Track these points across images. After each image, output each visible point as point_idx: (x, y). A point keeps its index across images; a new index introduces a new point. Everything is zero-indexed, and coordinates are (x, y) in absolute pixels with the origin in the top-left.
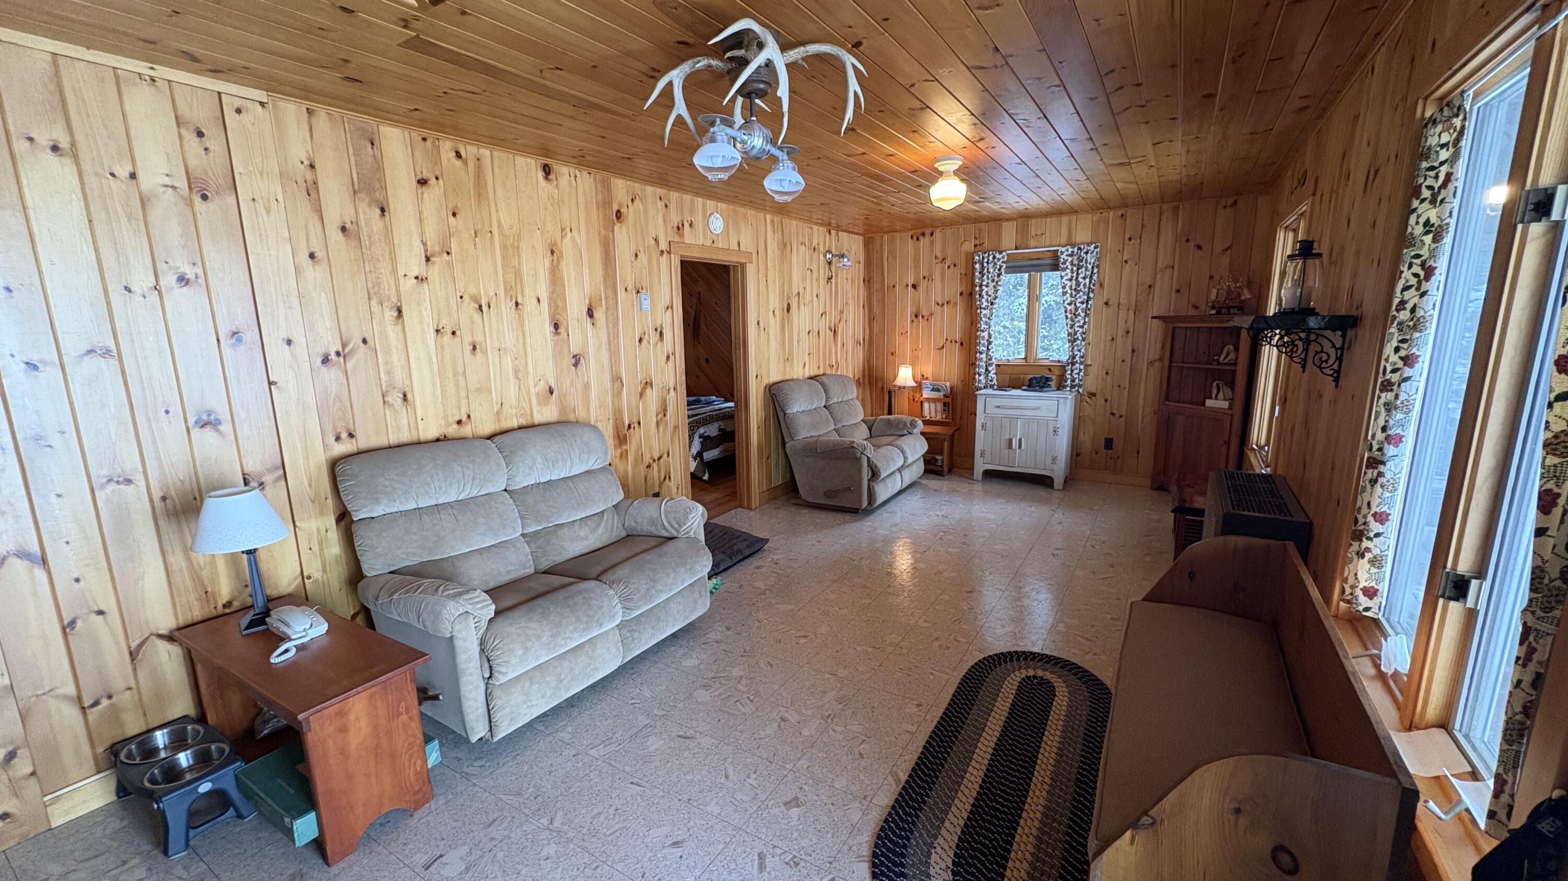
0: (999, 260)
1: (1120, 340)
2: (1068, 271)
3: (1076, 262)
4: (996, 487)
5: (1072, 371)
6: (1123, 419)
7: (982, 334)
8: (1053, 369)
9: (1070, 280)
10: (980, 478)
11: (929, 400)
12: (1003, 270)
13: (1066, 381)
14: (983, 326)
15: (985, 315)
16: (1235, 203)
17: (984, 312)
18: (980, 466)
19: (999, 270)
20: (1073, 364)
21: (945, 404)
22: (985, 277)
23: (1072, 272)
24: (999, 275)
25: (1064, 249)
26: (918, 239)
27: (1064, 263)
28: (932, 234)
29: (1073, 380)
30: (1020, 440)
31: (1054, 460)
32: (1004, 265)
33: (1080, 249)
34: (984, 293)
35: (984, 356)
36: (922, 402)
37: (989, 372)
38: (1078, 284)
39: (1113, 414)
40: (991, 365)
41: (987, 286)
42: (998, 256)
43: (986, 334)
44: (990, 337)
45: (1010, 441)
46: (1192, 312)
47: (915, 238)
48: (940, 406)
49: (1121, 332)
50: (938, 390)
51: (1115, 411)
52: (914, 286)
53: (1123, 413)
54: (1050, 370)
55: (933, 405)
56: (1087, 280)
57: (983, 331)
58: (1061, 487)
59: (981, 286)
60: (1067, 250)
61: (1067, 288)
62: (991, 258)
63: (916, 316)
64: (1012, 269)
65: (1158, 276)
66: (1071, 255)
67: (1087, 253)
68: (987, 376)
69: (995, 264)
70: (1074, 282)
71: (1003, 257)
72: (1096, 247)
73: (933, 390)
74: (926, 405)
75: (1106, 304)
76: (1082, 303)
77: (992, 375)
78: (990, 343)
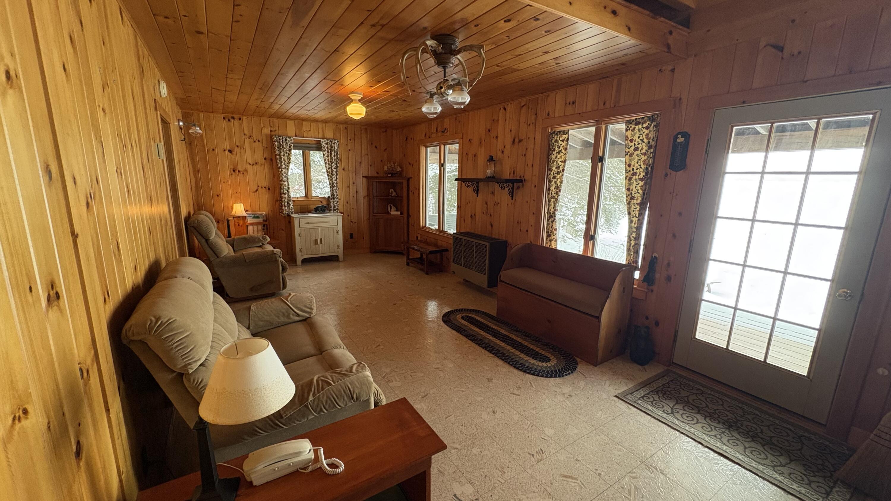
0: (289, 141)
1: (351, 187)
2: (326, 152)
3: (329, 148)
4: (309, 267)
5: (333, 202)
6: (356, 224)
7: (284, 183)
8: (323, 202)
9: (328, 156)
10: (301, 264)
11: (252, 224)
12: (292, 147)
13: (331, 207)
14: (284, 179)
15: (284, 172)
16: (386, 131)
17: (284, 170)
18: (300, 257)
19: (290, 147)
20: (334, 199)
21: (264, 226)
22: (282, 151)
23: (328, 152)
24: (290, 150)
25: (323, 140)
26: (229, 120)
27: (324, 148)
28: (240, 119)
29: (334, 207)
30: (321, 239)
31: (338, 246)
32: (293, 145)
33: (331, 141)
34: (282, 160)
35: (286, 196)
36: (247, 226)
37: (290, 205)
38: (332, 158)
39: (352, 222)
40: (290, 201)
41: (284, 155)
42: (288, 139)
43: (286, 183)
44: (288, 185)
45: (316, 240)
46: (376, 175)
47: (227, 120)
48: (260, 227)
49: (351, 183)
50: (258, 217)
51: (352, 220)
52: (230, 151)
53: (356, 221)
54: (321, 202)
55: (255, 227)
56: (336, 157)
57: (284, 181)
58: (343, 260)
59: (280, 155)
60: (325, 141)
61: (327, 161)
62: (284, 139)
63: (234, 171)
64: (296, 148)
65: (363, 158)
66: (327, 144)
67: (334, 144)
68: (289, 207)
69: (287, 143)
70: (330, 157)
71: (291, 140)
72: (338, 142)
73: (254, 217)
74: (250, 228)
75: (344, 169)
76: (335, 168)
77: (291, 206)
78: (289, 188)
